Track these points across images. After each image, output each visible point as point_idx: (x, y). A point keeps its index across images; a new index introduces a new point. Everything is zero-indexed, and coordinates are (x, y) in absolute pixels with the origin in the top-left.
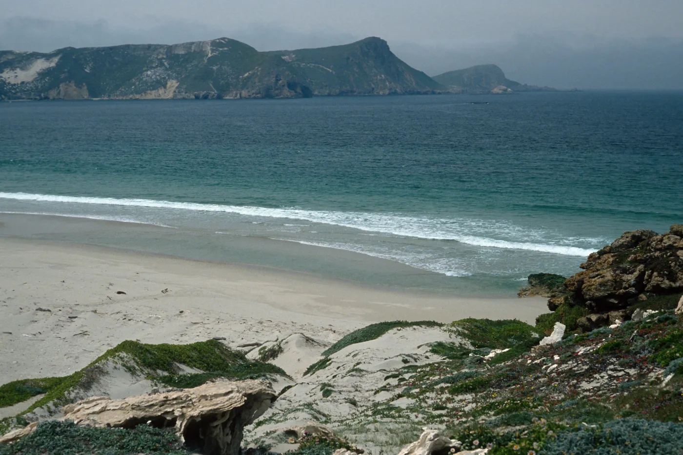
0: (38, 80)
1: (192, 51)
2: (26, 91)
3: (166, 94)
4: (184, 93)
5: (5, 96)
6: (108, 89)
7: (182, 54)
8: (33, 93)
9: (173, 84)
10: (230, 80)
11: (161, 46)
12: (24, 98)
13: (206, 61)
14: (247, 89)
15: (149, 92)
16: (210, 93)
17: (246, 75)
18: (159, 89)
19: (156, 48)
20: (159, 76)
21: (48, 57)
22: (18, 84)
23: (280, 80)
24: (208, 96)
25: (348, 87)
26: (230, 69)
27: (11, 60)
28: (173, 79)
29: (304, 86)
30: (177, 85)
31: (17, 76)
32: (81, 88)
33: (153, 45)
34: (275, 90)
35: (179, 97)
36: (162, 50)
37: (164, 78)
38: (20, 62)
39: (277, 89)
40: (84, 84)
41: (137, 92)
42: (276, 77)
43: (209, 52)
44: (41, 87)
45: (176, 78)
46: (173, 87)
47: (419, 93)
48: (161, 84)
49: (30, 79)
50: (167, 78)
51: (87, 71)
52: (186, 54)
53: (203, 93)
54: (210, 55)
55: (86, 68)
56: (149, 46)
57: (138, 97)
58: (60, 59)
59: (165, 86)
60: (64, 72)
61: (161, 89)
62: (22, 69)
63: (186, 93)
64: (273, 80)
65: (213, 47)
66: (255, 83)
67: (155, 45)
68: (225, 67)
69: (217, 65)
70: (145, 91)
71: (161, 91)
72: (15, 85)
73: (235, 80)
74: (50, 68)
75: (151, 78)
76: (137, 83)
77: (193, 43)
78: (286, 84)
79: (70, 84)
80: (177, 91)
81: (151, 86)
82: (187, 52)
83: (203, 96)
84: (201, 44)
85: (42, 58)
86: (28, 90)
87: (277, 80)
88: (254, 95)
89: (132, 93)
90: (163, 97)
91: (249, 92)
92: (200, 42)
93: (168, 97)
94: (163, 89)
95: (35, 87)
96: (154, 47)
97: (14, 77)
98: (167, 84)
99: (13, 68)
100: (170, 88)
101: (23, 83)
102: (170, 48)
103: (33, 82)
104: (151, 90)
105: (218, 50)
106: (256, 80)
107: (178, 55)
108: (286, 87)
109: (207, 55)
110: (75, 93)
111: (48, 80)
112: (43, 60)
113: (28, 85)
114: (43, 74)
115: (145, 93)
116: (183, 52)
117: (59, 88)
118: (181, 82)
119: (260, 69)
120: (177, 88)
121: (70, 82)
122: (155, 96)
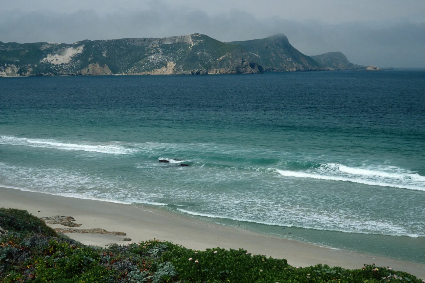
0: (72, 62)
1: (177, 42)
2: (65, 69)
3: (167, 71)
4: (182, 71)
5: (52, 73)
6: (122, 68)
7: (169, 44)
8: (70, 71)
9: (171, 65)
10: (211, 61)
11: (155, 39)
12: (64, 74)
13: (191, 49)
14: (224, 67)
15: (156, 70)
16: (201, 71)
17: (221, 58)
18: (162, 68)
19: (151, 40)
20: (161, 59)
21: (75, 46)
22: (59, 65)
23: (245, 61)
24: (200, 72)
25: (271, 66)
26: (209, 54)
27: (49, 48)
28: (171, 61)
29: (259, 66)
30: (174, 65)
31: (57, 59)
32: (104, 67)
33: (147, 38)
34: (242, 68)
35: (178, 73)
36: (156, 42)
37: (165, 60)
38: (56, 49)
39: (243, 68)
40: (106, 65)
41: (148, 70)
42: (242, 59)
43: (191, 43)
44: (76, 67)
45: (173, 61)
46: (171, 66)
47: (311, 70)
48: (163, 64)
49: (67, 61)
50: (166, 60)
51: (104, 55)
52: (172, 44)
53: (196, 71)
54: (192, 45)
55: (103, 54)
56: (145, 40)
57: (149, 74)
58: (84, 47)
59: (166, 66)
60: (91, 57)
61: (164, 67)
62: (59, 54)
63: (184, 70)
64: (240, 62)
65: (194, 39)
66: (229, 63)
67: (149, 39)
68: (205, 53)
69: (199, 52)
70: (153, 69)
71: (164, 69)
72: (57, 65)
73: (214, 62)
74: (79, 54)
75: (156, 61)
76: (146, 64)
77: (176, 37)
78: (249, 64)
79: (96, 65)
80: (175, 69)
81: (157, 66)
82: (173, 43)
83: (196, 72)
84: (183, 38)
85: (70, 47)
86: (67, 69)
87: (243, 62)
88: (231, 72)
89: (144, 71)
90: (165, 73)
91: (226, 69)
92: (182, 36)
93: (169, 74)
94: (165, 68)
95: (71, 67)
96: (148, 39)
97: (55, 60)
98: (167, 64)
99: (53, 54)
100: (169, 67)
101: (62, 64)
102: (161, 40)
103: (69, 63)
104: (157, 68)
105: (197, 42)
106: (230, 62)
107: (167, 45)
108: (249, 67)
109: (191, 45)
110: (100, 70)
111: (80, 62)
112: (72, 48)
113: (66, 65)
114: (75, 58)
115: (153, 70)
116: (170, 43)
117: (88, 67)
118: (178, 64)
119: (230, 54)
120: (175, 67)
121: (95, 63)
122: (161, 73)
